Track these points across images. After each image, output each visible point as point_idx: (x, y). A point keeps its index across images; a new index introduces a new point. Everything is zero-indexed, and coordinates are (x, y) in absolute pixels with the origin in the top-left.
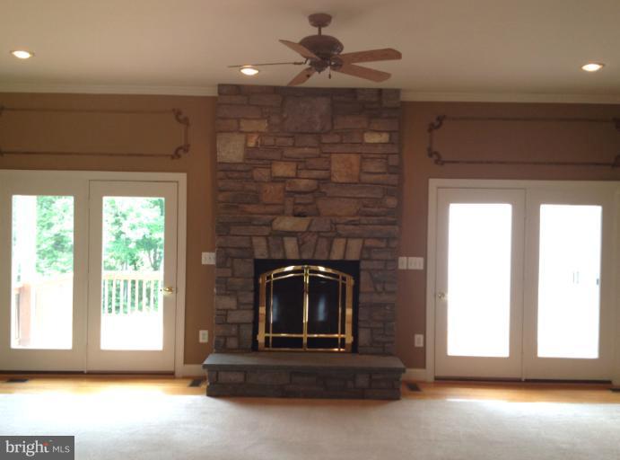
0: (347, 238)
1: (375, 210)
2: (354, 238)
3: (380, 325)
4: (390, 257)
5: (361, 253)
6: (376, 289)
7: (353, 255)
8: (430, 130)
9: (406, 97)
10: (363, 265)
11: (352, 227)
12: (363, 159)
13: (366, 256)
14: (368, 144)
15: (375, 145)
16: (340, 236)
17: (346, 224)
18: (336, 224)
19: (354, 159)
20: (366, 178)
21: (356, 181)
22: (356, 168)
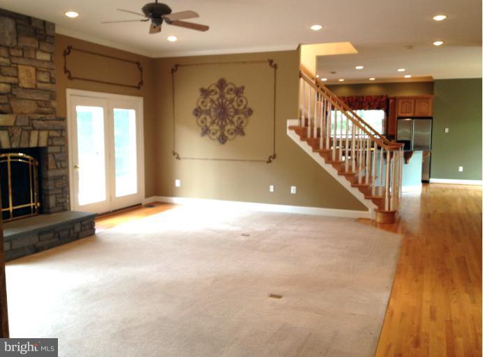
0: (39, 130)
1: (46, 109)
2: (43, 130)
3: (60, 191)
4: (63, 143)
5: (48, 142)
6: (57, 166)
7: (43, 144)
8: (65, 55)
9: (58, 31)
10: (50, 150)
11: (41, 122)
12: (37, 70)
13: (50, 143)
14: (39, 60)
15: (43, 61)
16: (34, 129)
17: (38, 120)
18: (32, 120)
19: (32, 70)
20: (39, 85)
21: (34, 87)
22: (34, 77)
